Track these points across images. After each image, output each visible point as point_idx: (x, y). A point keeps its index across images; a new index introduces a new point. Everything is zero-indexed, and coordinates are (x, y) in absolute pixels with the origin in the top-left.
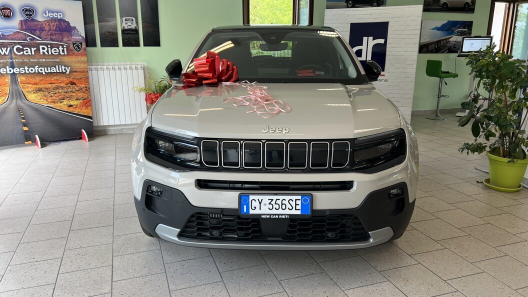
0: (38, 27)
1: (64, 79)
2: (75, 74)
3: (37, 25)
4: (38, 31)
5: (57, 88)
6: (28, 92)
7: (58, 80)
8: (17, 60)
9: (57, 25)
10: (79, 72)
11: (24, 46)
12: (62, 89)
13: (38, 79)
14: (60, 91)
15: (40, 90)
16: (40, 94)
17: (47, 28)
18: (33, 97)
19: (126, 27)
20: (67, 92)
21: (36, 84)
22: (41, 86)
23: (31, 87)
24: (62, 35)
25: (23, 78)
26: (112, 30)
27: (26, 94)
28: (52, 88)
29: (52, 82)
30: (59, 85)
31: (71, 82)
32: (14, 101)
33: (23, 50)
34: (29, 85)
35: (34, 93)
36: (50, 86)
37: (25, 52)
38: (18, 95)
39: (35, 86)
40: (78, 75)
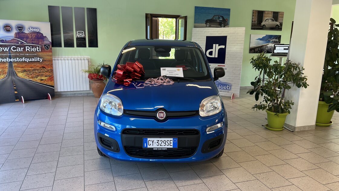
0: (25, 36)
1: (39, 65)
2: (45, 62)
3: (25, 35)
4: (25, 39)
5: (35, 70)
6: (18, 72)
7: (35, 65)
8: (13, 54)
9: (36, 35)
10: (47, 61)
11: (17, 46)
12: (37, 71)
13: (24, 65)
14: (36, 72)
15: (25, 71)
16: (25, 73)
17: (30, 37)
18: (20, 75)
19: (79, 36)
20: (40, 72)
21: (23, 67)
22: (25, 69)
23: (20, 69)
24: (38, 41)
25: (16, 64)
26: (70, 38)
27: (17, 73)
28: (32, 70)
29: (32, 66)
30: (36, 68)
31: (43, 67)
32: (10, 77)
33: (16, 49)
34: (19, 68)
35: (22, 72)
36: (31, 69)
37: (17, 50)
38: (13, 74)
39: (22, 69)
40: (47, 63)
